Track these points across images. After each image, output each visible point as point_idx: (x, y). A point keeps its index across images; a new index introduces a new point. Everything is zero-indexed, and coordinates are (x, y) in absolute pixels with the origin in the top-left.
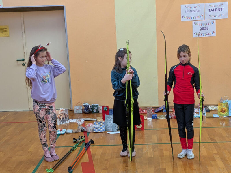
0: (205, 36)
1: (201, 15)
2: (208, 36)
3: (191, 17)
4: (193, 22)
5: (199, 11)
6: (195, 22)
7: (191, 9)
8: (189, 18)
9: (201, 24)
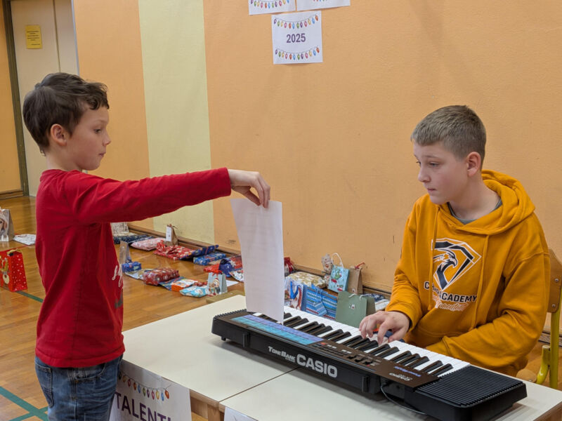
0: (297, 61)
2: (305, 60)
3: (268, 4)
4: (273, 17)
6: (277, 16)
8: (264, 4)
9: (288, 24)
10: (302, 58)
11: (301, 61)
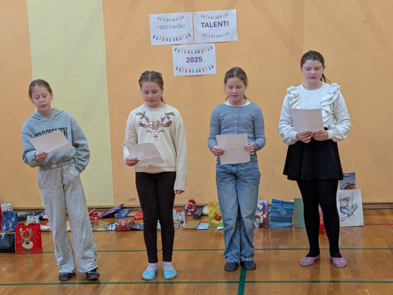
0: (195, 73)
1: (188, 35)
2: (202, 73)
3: (169, 38)
4: (174, 47)
5: (183, 26)
6: (177, 46)
7: (169, 23)
8: (165, 39)
9: (187, 51)
10: (200, 72)
11: (199, 73)
